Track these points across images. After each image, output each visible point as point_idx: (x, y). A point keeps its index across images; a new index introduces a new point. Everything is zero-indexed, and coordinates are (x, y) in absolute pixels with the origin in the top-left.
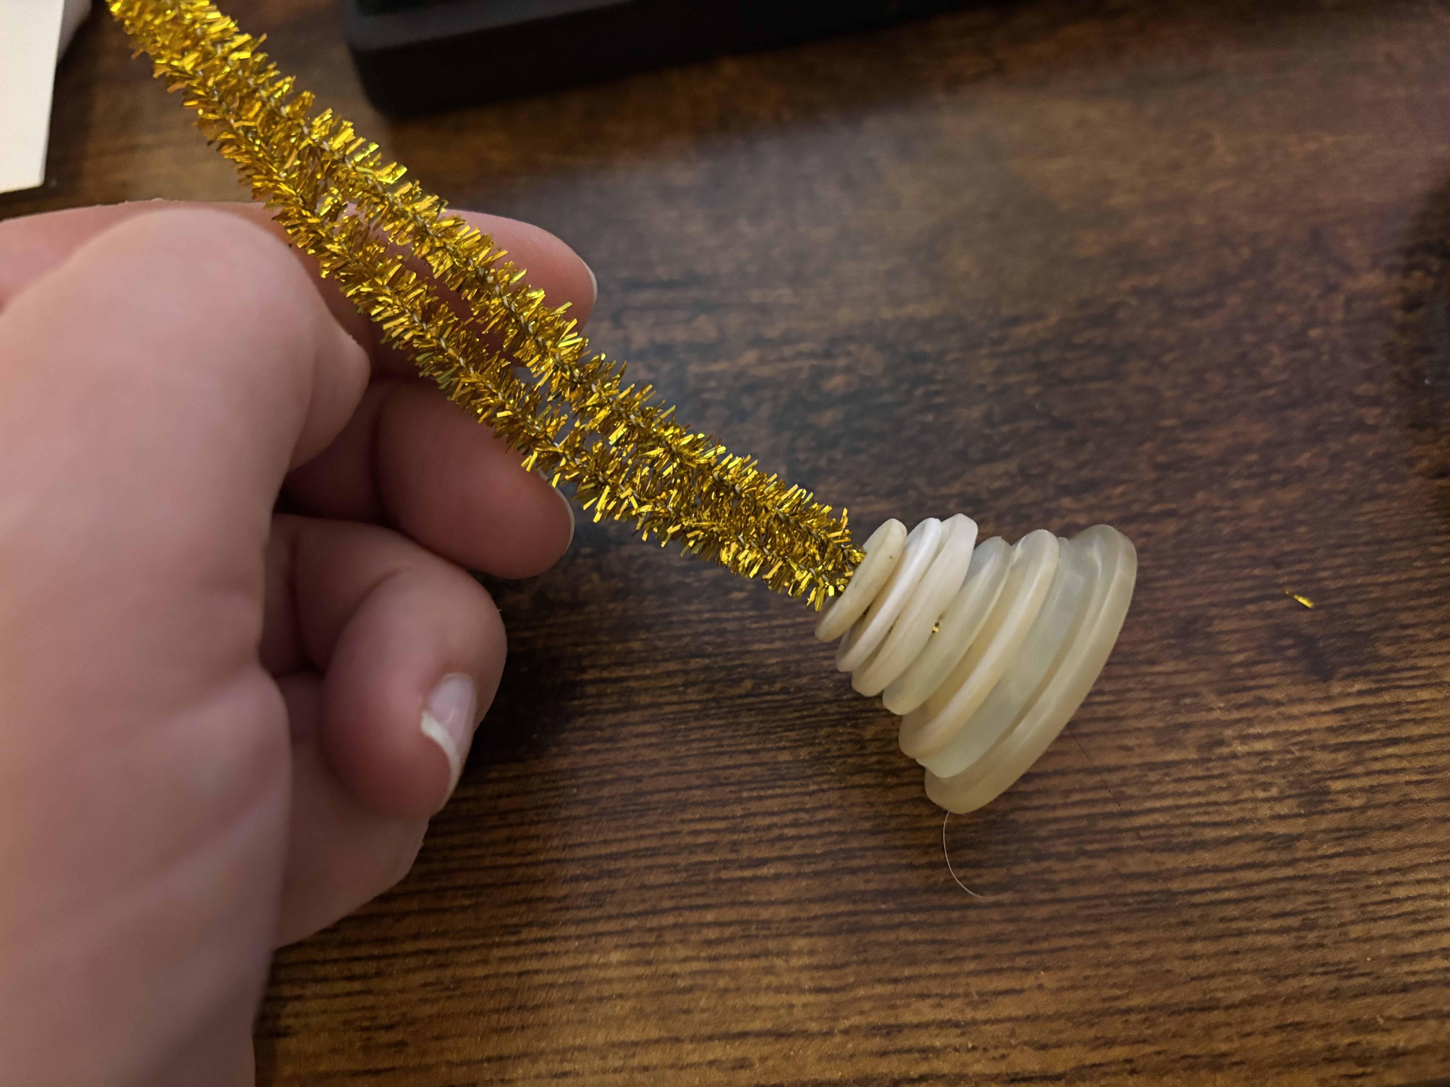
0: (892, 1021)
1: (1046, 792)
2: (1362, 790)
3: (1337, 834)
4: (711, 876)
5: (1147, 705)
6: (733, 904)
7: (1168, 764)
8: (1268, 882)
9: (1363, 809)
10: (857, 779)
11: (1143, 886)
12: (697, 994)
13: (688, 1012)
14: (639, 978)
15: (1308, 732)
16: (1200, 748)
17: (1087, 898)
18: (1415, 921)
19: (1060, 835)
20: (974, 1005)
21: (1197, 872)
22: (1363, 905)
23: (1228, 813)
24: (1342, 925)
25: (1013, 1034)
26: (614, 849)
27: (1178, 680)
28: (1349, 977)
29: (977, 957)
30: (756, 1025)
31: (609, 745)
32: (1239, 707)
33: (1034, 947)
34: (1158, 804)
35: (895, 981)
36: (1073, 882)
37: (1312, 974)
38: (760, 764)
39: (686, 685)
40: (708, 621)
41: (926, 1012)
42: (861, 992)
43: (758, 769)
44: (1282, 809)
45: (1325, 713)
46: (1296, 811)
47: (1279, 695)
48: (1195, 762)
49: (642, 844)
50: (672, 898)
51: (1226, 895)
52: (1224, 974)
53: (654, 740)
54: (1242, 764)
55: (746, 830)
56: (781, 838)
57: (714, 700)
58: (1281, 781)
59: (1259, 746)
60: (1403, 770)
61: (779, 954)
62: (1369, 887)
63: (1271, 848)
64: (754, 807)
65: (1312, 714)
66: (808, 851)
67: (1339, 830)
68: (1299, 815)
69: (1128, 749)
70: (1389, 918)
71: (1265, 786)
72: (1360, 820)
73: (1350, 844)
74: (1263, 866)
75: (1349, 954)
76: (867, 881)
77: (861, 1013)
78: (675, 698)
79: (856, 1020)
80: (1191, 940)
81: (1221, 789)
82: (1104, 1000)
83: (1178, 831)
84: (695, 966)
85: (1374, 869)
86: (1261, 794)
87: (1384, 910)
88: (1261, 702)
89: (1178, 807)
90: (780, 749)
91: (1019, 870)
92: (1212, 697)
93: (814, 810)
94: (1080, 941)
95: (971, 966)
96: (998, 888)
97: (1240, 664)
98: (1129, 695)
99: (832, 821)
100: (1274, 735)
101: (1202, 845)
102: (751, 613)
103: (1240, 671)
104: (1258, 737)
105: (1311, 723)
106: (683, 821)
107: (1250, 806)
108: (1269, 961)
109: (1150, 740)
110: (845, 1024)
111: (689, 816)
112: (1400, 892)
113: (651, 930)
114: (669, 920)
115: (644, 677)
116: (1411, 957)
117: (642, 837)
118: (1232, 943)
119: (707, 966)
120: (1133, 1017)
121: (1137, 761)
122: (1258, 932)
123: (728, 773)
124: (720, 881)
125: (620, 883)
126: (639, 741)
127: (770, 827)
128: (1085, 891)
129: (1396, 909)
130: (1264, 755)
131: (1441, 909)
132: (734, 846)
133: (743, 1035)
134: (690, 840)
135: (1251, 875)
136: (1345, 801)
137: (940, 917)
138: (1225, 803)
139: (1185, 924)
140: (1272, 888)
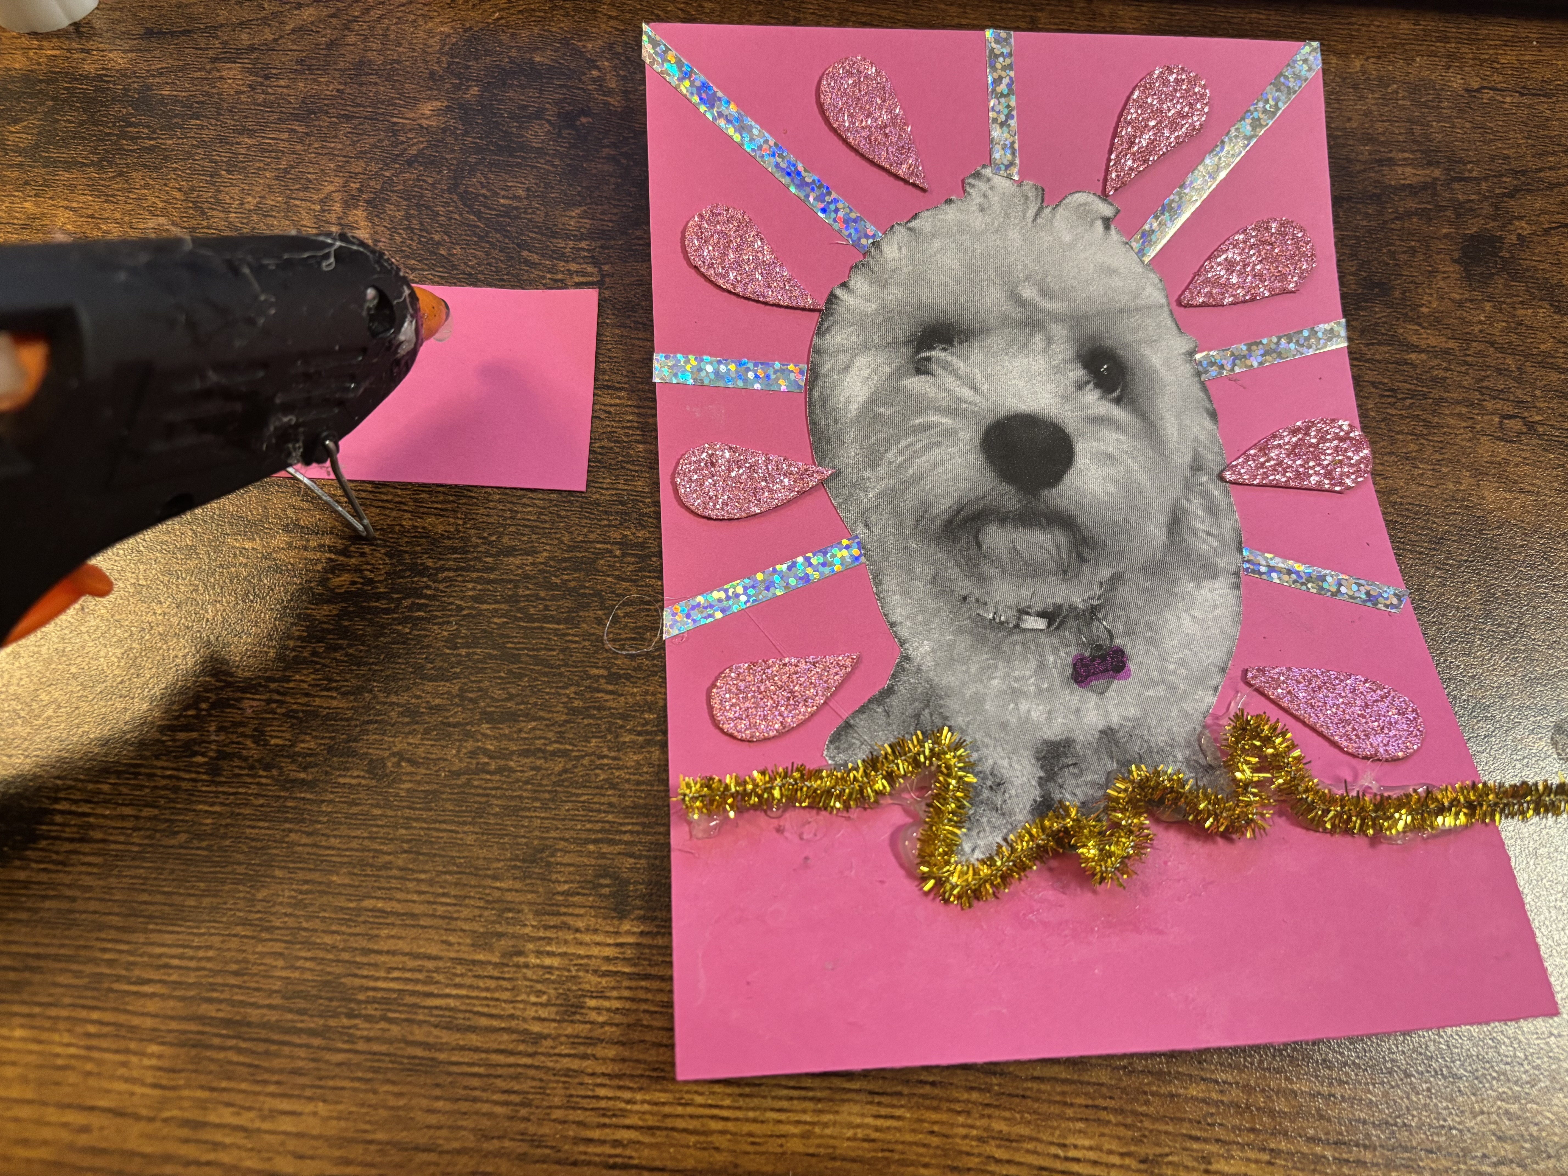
0: (200, 1118)
1: (375, 965)
2: (608, 1010)
3: (575, 1040)
4: (106, 985)
5: (477, 912)
6: (115, 1010)
7: (474, 962)
8: (510, 1066)
9: (603, 1025)
10: (239, 930)
11: (419, 1052)
12: (68, 1073)
13: (58, 1084)
14: (30, 1052)
15: (589, 957)
16: (504, 955)
17: (375, 1054)
18: (604, 1115)
19: (374, 1001)
20: (263, 1118)
21: (462, 1048)
22: (571, 1096)
23: (503, 1009)
24: (550, 1107)
25: (283, 1144)
26: (40, 950)
27: (509, 896)
28: (538, 1147)
29: (278, 1083)
30: (103, 1103)
31: (59, 867)
32: (546, 928)
33: (322, 1083)
34: (454, 992)
35: (213, 1089)
36: (368, 1039)
37: (512, 1139)
38: (170, 905)
39: (135, 829)
40: (170, 777)
41: (226, 1116)
42: (186, 1093)
43: (166, 908)
44: (543, 1013)
45: (609, 945)
46: (553, 1016)
47: (580, 924)
48: (496, 965)
49: (62, 951)
50: (72, 996)
51: (476, 1070)
52: (450, 1127)
53: (95, 870)
54: (529, 973)
55: (141, 955)
56: (167, 966)
57: (151, 845)
58: (552, 992)
59: (547, 961)
60: (646, 1001)
61: (135, 1053)
62: (581, 1084)
63: (523, 1041)
64: (154, 937)
65: (598, 944)
66: (184, 979)
67: (577, 1037)
68: (554, 1020)
69: (450, 944)
70: (586, 1109)
71: (539, 993)
72: (598, 1032)
73: (582, 1049)
74: (511, 1053)
75: (546, 1130)
76: (218, 1010)
77: (181, 1108)
78: (122, 838)
79: (175, 1113)
80: (438, 1098)
81: (507, 989)
82: (357, 1131)
83: (460, 1015)
84: (72, 1051)
85: (590, 1071)
86: (533, 999)
87: (585, 1103)
88: (566, 927)
89: (468, 997)
90: (190, 895)
91: (332, 1023)
92: (530, 916)
93: (199, 948)
94: (357, 1085)
95: (272, 1088)
96: (312, 1033)
97: (562, 893)
98: (467, 901)
99: (209, 959)
100: (563, 955)
101: (473, 1029)
102: (204, 777)
103: (560, 898)
104: (551, 954)
105: (595, 951)
106: (97, 939)
107: (521, 1006)
108: (486, 1123)
109: (468, 941)
110: (166, 1114)
111: (104, 936)
112: (602, 1092)
113: (50, 1018)
114: (64, 1013)
115: (104, 816)
116: (589, 1141)
117: (62, 946)
118: (464, 1106)
119: (82, 1052)
120: (372, 1147)
121: (453, 955)
122: (487, 1101)
123: (143, 907)
124: (111, 990)
125: (38, 978)
126: (84, 869)
127: (160, 956)
128: (376, 1047)
129: (594, 1104)
130: (549, 969)
131: (625, 1110)
132: (131, 965)
133: (92, 1109)
134: (99, 955)
135: (501, 1059)
136: (593, 1016)
137: (261, 1047)
138: (505, 1001)
139: (437, 1085)
140: (512, 1070)
